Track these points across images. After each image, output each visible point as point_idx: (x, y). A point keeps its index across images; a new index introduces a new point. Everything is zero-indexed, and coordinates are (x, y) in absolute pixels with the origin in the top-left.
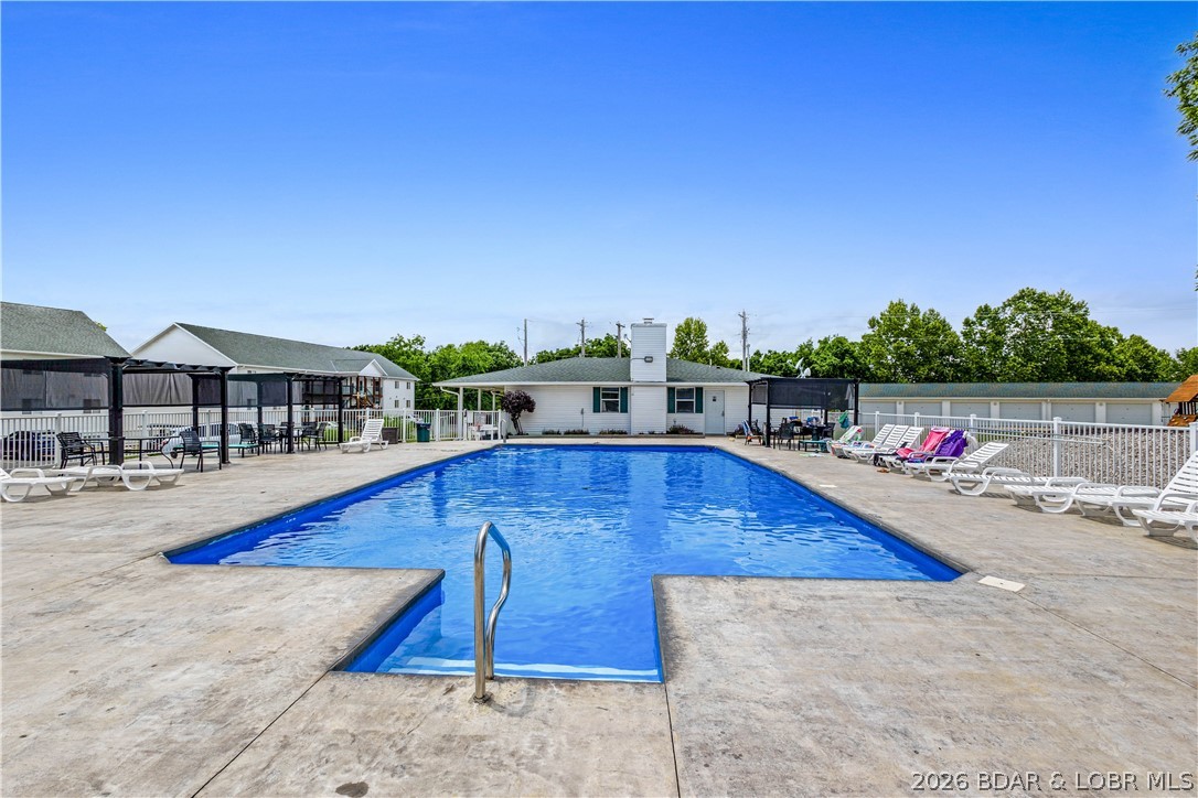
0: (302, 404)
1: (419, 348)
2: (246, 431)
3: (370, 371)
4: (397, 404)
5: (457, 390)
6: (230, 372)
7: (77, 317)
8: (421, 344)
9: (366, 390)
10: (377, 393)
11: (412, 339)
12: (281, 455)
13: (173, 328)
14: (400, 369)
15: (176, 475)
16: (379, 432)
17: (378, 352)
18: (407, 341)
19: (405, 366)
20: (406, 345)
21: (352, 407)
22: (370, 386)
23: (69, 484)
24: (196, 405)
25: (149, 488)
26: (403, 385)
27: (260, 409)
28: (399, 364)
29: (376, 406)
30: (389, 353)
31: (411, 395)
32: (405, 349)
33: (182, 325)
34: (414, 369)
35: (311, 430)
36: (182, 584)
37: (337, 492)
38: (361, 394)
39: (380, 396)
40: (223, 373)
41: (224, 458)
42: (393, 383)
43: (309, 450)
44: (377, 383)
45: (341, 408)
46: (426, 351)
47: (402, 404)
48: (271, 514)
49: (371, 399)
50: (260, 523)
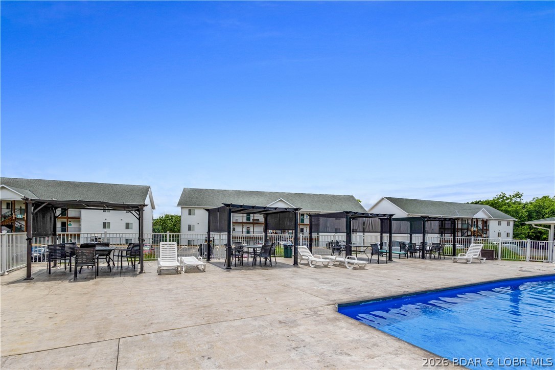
0: (439, 233)
1: (518, 200)
2: (402, 245)
3: (481, 215)
4: (499, 235)
5: (549, 227)
6: (393, 217)
7: (351, 198)
8: (520, 197)
9: (477, 227)
10: (485, 228)
11: (512, 195)
12: (419, 259)
13: (383, 199)
14: (502, 213)
15: (365, 264)
16: (479, 252)
17: (487, 204)
18: (508, 196)
19: (506, 212)
20: (507, 199)
21: (468, 236)
22: (480, 224)
23: (328, 262)
24: (382, 232)
25: (354, 269)
26: (504, 223)
27: (411, 235)
28: (502, 211)
29: (484, 236)
30: (494, 204)
31: (510, 229)
32: (507, 201)
33: (386, 198)
34: (515, 214)
35: (437, 248)
36: (334, 326)
37: (439, 287)
38: (474, 229)
39: (487, 230)
40: (390, 217)
41: (390, 259)
42: (497, 222)
43: (435, 258)
44: (485, 222)
45: (454, 236)
46: (524, 202)
47: (504, 235)
48: (396, 294)
49: (480, 232)
50: (389, 298)
